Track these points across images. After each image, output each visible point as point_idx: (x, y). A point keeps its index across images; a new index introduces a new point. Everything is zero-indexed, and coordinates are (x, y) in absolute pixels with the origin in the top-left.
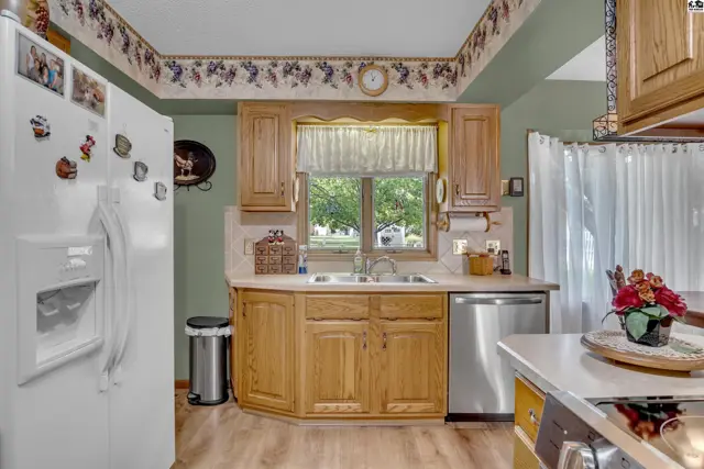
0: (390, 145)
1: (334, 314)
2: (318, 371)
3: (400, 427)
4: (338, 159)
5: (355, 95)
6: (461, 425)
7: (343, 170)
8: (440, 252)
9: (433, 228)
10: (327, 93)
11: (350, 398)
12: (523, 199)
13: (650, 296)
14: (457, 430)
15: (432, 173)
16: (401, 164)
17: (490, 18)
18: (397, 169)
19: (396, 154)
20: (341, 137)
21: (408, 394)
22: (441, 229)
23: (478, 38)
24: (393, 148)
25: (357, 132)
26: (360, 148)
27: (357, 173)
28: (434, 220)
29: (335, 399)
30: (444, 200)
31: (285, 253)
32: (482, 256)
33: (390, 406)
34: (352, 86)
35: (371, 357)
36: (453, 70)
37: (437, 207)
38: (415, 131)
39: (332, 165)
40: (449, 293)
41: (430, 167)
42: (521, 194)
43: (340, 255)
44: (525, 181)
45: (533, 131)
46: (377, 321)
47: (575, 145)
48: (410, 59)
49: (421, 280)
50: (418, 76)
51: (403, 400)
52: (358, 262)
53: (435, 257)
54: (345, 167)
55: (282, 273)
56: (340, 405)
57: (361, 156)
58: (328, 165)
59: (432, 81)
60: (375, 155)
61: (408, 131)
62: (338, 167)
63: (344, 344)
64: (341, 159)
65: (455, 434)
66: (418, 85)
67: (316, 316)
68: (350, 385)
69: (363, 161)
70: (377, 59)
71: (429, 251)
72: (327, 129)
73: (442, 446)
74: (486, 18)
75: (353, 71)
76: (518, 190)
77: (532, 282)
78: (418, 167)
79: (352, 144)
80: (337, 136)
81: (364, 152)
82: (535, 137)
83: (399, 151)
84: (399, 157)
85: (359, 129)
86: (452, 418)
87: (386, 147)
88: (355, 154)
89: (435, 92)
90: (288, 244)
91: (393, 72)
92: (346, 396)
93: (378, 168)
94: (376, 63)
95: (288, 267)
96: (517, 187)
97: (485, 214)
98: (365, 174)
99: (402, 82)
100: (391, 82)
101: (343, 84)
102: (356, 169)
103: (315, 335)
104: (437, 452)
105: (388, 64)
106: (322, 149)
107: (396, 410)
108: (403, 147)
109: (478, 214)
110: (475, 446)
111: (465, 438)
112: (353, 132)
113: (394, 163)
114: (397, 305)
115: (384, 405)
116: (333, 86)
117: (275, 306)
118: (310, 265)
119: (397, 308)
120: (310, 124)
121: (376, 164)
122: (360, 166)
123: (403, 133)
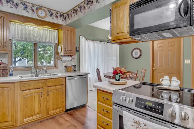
0: (44, 34)
1: (31, 88)
2: (25, 108)
3: (53, 118)
4: (26, 36)
5: (35, 16)
6: (69, 112)
7: (27, 40)
8: (59, 67)
9: (56, 60)
10: (24, 13)
11: (37, 114)
12: (79, 52)
13: (119, 72)
14: (68, 113)
15: (57, 44)
16: (48, 40)
17: (79, 7)
18: (46, 42)
19: (46, 37)
20: (27, 29)
21: (55, 107)
22: (59, 60)
23: (75, 11)
24: (45, 35)
25: (33, 28)
26: (34, 33)
27: (32, 41)
28: (57, 57)
29: (32, 116)
30: (61, 52)
31: (3, 69)
32: (70, 67)
33: (50, 112)
34: (34, 13)
35: (44, 99)
36: (65, 16)
37: (58, 54)
38: (52, 31)
39: (23, 38)
40: (66, 77)
41: (56, 42)
42: (78, 51)
43: (26, 69)
44: (79, 48)
45: (81, 36)
46: (46, 88)
47: (88, 40)
48: (53, 10)
49: (55, 75)
50: (55, 16)
51: (54, 109)
52: (33, 70)
53: (57, 68)
54: (28, 39)
55: (2, 76)
56: (29, 118)
57: (34, 36)
58: (22, 38)
59: (59, 18)
60: (40, 36)
61: (50, 31)
62: (26, 39)
63: (35, 97)
64: (27, 36)
65: (68, 114)
66: (55, 18)
67: (24, 90)
68: (37, 110)
69: (35, 38)
70: (43, 7)
71: (55, 66)
72: (22, 25)
73: (67, 118)
74: (77, 7)
75: (35, 8)
76: (78, 50)
77: (80, 73)
78: (53, 42)
79: (31, 31)
80: (25, 28)
81: (35, 35)
82: (81, 37)
83: (47, 36)
84: (47, 38)
85: (34, 27)
86: (67, 111)
87: (43, 34)
88: (32, 35)
89: (60, 21)
90: (5, 65)
91: (48, 12)
92: (36, 113)
93: (40, 41)
94: (42, 8)
95: (5, 74)
96: (78, 49)
97: (71, 56)
98: (35, 42)
99: (50, 16)
100: (47, 15)
101: (30, 12)
102: (33, 40)
103: (24, 96)
104: (66, 120)
105: (46, 10)
106: (19, 32)
107: (52, 113)
108: (48, 35)
109: (68, 56)
110: (74, 116)
111: (71, 115)
112: (32, 28)
113: (46, 40)
114: (52, 82)
115: (48, 113)
116: (27, 12)
117: (5, 88)
118: (13, 73)
119: (52, 83)
120: (14, 22)
121: (39, 39)
122: (34, 39)
123: (48, 31)
